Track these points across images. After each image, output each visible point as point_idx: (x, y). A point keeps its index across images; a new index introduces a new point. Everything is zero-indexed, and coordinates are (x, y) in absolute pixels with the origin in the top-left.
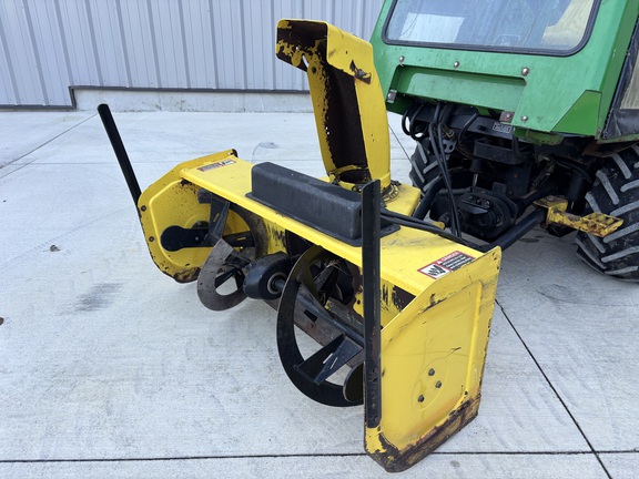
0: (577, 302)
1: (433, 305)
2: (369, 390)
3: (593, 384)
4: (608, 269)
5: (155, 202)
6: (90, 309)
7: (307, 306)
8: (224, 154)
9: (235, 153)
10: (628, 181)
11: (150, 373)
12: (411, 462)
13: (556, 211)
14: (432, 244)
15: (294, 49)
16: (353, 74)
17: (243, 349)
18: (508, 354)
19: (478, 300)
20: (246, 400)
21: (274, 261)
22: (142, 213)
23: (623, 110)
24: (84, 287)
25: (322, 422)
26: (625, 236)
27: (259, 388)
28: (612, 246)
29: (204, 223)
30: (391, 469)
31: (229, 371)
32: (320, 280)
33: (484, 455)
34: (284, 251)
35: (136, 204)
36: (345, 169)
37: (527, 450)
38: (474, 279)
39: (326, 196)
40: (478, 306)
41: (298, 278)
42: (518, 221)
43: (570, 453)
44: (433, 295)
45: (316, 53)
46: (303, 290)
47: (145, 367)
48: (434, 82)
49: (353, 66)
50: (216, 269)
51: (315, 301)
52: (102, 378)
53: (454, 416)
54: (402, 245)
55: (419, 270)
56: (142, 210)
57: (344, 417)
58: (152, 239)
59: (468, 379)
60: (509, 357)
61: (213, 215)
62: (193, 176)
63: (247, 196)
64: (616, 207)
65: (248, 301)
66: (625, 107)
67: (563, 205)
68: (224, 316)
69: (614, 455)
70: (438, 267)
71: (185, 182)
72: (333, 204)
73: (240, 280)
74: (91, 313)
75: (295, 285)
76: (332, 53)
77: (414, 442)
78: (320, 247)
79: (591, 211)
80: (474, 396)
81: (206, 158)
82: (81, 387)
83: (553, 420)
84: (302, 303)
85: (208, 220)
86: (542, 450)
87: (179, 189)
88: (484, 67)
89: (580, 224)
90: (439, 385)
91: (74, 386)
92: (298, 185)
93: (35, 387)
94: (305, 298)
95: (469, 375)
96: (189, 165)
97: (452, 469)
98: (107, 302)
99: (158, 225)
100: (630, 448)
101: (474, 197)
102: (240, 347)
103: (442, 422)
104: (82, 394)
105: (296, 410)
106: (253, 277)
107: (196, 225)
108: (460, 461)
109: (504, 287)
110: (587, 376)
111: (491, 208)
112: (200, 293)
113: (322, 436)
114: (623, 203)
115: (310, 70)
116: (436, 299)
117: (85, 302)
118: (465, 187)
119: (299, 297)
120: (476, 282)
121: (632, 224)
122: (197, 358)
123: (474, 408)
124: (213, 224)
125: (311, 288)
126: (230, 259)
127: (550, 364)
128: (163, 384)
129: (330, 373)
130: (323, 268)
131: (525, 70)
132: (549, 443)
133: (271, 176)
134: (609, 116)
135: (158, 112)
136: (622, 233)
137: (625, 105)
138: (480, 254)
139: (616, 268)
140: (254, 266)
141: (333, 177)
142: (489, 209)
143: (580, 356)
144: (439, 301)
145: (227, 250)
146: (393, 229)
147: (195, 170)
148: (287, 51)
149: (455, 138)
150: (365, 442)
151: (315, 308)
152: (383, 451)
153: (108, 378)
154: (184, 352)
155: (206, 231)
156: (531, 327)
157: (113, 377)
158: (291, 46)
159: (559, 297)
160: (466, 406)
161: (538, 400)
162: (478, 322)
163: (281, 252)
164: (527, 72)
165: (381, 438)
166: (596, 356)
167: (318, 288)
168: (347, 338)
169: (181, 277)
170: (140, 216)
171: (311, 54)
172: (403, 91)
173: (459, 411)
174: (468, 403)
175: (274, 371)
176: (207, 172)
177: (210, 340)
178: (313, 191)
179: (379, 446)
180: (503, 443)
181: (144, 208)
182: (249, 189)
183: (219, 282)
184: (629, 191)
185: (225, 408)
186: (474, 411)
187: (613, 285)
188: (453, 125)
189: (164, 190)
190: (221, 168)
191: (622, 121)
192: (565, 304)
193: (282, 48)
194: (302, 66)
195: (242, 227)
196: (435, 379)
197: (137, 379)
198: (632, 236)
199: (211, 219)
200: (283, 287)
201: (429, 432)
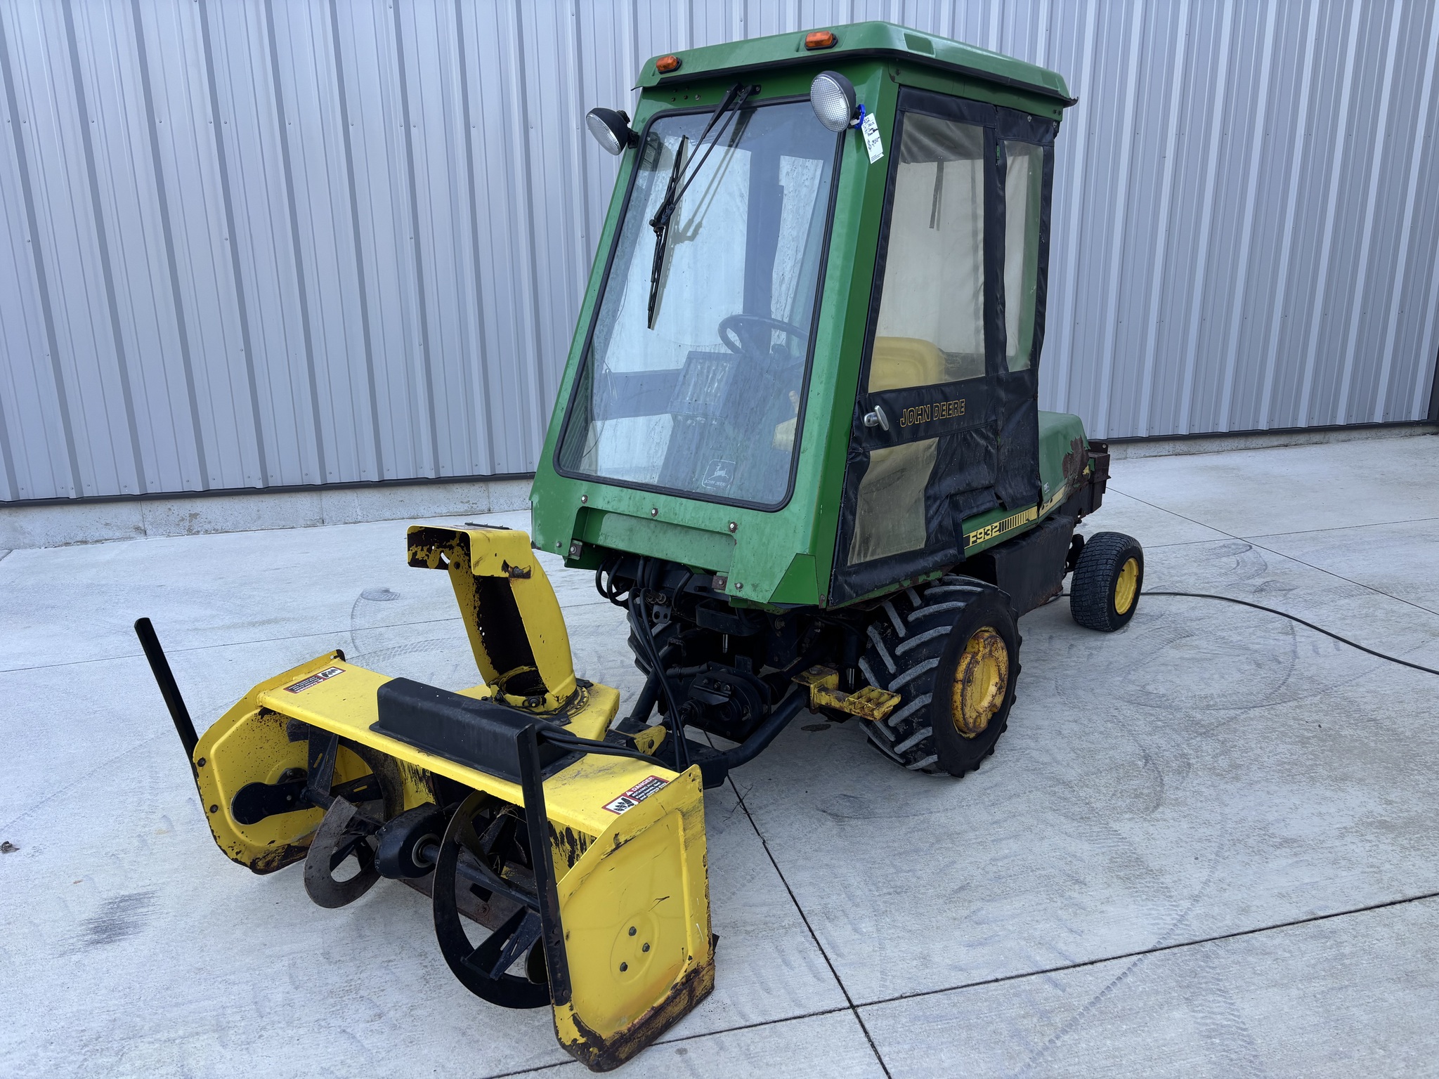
0: (867, 817)
1: (618, 846)
2: (551, 957)
3: (867, 926)
4: (908, 762)
5: (220, 750)
6: (110, 940)
7: (472, 878)
8: (325, 659)
9: (340, 655)
10: (903, 640)
11: (238, 1017)
12: (623, 1056)
13: (823, 689)
14: (624, 770)
15: (430, 550)
16: (506, 575)
17: (380, 959)
18: (764, 904)
19: (681, 833)
20: (394, 1027)
21: (419, 818)
22: (199, 769)
23: (852, 566)
24: (89, 908)
25: (506, 1035)
26: (912, 715)
27: (413, 1008)
28: (901, 730)
29: (297, 772)
30: (597, 1067)
31: (362, 993)
32: (487, 838)
33: (718, 1035)
34: (431, 799)
35: (190, 757)
36: (512, 673)
37: (772, 1019)
38: (668, 809)
39: (485, 723)
40: (682, 840)
41: (456, 838)
42: (774, 708)
43: (823, 1013)
44: (617, 835)
45: (458, 545)
46: (466, 856)
47: (229, 1011)
48: (631, 530)
49: (505, 566)
50: (332, 841)
51: (484, 867)
52: (163, 1036)
53: (677, 991)
54: (587, 776)
55: (604, 807)
56: (198, 766)
57: (537, 1024)
58: (214, 809)
59: (689, 939)
60: (765, 909)
61: (312, 756)
62: (279, 701)
63: (373, 728)
64: (894, 676)
65: (383, 883)
66: (855, 561)
67: (832, 680)
68: (343, 915)
69: (875, 1007)
70: (626, 800)
71: (265, 712)
72: (495, 734)
73: (366, 857)
74: (115, 945)
75: (453, 850)
76: (477, 563)
77: (624, 1029)
78: (483, 792)
79: (866, 683)
80: (704, 961)
81: (295, 671)
82: (133, 1054)
83: (810, 978)
84: (466, 875)
85: (304, 764)
86: (790, 1015)
87: (256, 723)
88: (688, 517)
89: (850, 703)
90: (646, 948)
91: (121, 1054)
92: (447, 711)
93: (57, 1066)
94: (470, 865)
95: (689, 933)
96: (271, 685)
97: (677, 1058)
98: (135, 925)
99: (224, 785)
100: (897, 995)
101: (709, 680)
102: (375, 956)
103: (661, 1000)
104: (138, 1063)
105: (469, 1027)
106: (389, 846)
107: (284, 776)
108: (687, 1047)
109: (771, 807)
110: (861, 918)
111: (734, 694)
112: (308, 883)
113: (508, 1052)
114: (902, 669)
115: (452, 567)
116: (622, 839)
117: (96, 930)
118: (701, 664)
119: (459, 865)
120: (671, 812)
121: (915, 697)
122: (310, 984)
123: (706, 978)
124: (313, 771)
125: (476, 850)
126: (354, 824)
127: (817, 908)
128: (264, 1028)
129: (509, 962)
130: (493, 817)
131: (732, 526)
132: (800, 1005)
133: (408, 699)
134: (834, 579)
135: (141, 540)
136: (906, 712)
137: (854, 560)
138: (675, 775)
139: (916, 761)
140: (389, 830)
141: (496, 688)
142: (730, 697)
143: (859, 893)
144: (626, 841)
145: (349, 810)
146: (577, 755)
147: (281, 691)
148: (420, 556)
149: (668, 604)
150: (556, 1027)
151: (485, 878)
152: (581, 1040)
153: (173, 1035)
154: (286, 979)
155: (303, 784)
156: (801, 862)
157: (181, 1033)
158: (425, 548)
159: (846, 812)
160: (694, 974)
161: (795, 959)
162: (687, 860)
163: (427, 804)
164: (735, 528)
165: (577, 1021)
166: (878, 889)
167: (486, 850)
168: (530, 911)
169: (261, 864)
170: (196, 775)
171: (451, 547)
172: (591, 540)
173: (683, 984)
174: (696, 972)
175: (432, 981)
176: (302, 693)
177: (326, 955)
178: (467, 718)
179: (575, 1034)
180: (743, 1016)
181: (202, 762)
182: (374, 717)
183: (336, 860)
184: (905, 653)
185: (365, 1043)
186: (707, 982)
187: (921, 784)
188: (667, 584)
189: (234, 728)
190: (323, 683)
191: (854, 579)
192: (853, 822)
193: (415, 554)
194: (442, 565)
195: (359, 769)
196: (639, 940)
197: (220, 1029)
198: (920, 713)
199: (311, 763)
200: (436, 855)
201: (644, 1014)
